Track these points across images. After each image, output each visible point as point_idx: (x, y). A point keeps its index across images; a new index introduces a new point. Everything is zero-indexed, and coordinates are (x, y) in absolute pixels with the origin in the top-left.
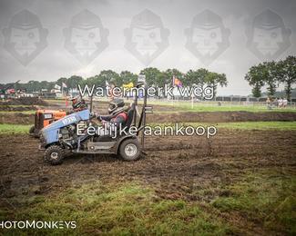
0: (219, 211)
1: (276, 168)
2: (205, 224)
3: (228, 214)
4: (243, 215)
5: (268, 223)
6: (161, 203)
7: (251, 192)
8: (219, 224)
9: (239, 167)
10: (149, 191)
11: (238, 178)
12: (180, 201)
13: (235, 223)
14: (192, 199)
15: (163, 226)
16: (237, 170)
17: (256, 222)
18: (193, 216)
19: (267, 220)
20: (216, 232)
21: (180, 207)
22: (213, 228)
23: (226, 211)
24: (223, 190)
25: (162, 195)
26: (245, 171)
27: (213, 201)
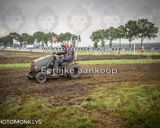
0: (86, 110)
2: (79, 118)
3: (91, 111)
4: (99, 110)
7: (100, 97)
8: (88, 117)
9: (92, 84)
10: (45, 102)
11: (92, 90)
12: (64, 106)
13: (96, 115)
14: (70, 104)
15: (56, 122)
16: (92, 86)
17: (106, 114)
18: (72, 114)
19: (112, 112)
20: (87, 122)
21: (65, 109)
22: (85, 120)
23: (90, 109)
24: (86, 98)
25: (53, 103)
26: (95, 86)
27: (82, 104)
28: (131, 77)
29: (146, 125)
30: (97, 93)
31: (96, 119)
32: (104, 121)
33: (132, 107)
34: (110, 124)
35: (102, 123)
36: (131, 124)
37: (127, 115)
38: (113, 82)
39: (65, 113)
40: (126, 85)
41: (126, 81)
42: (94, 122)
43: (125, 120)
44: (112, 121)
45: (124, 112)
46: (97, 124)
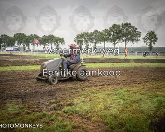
0: (67, 115)
1: (94, 87)
2: (60, 124)
3: (72, 116)
4: (80, 116)
5: (93, 118)
6: (32, 114)
7: (83, 102)
8: (68, 123)
9: (75, 89)
12: (44, 112)
13: (77, 121)
14: (51, 110)
16: (74, 90)
17: (88, 119)
18: (52, 120)
19: (94, 117)
20: (67, 128)
21: (44, 116)
22: (66, 126)
23: (71, 114)
24: (68, 103)
25: (33, 109)
26: (78, 90)
27: (63, 110)
28: (114, 81)
29: (127, 129)
30: (80, 97)
31: (76, 124)
32: (85, 126)
33: (114, 111)
34: (91, 129)
35: (83, 129)
36: (112, 128)
37: (108, 120)
38: (96, 86)
39: (45, 119)
40: (109, 89)
41: (109, 85)
42: (74, 127)
43: (106, 124)
44: (93, 126)
45: (106, 116)
46: (78, 130)
